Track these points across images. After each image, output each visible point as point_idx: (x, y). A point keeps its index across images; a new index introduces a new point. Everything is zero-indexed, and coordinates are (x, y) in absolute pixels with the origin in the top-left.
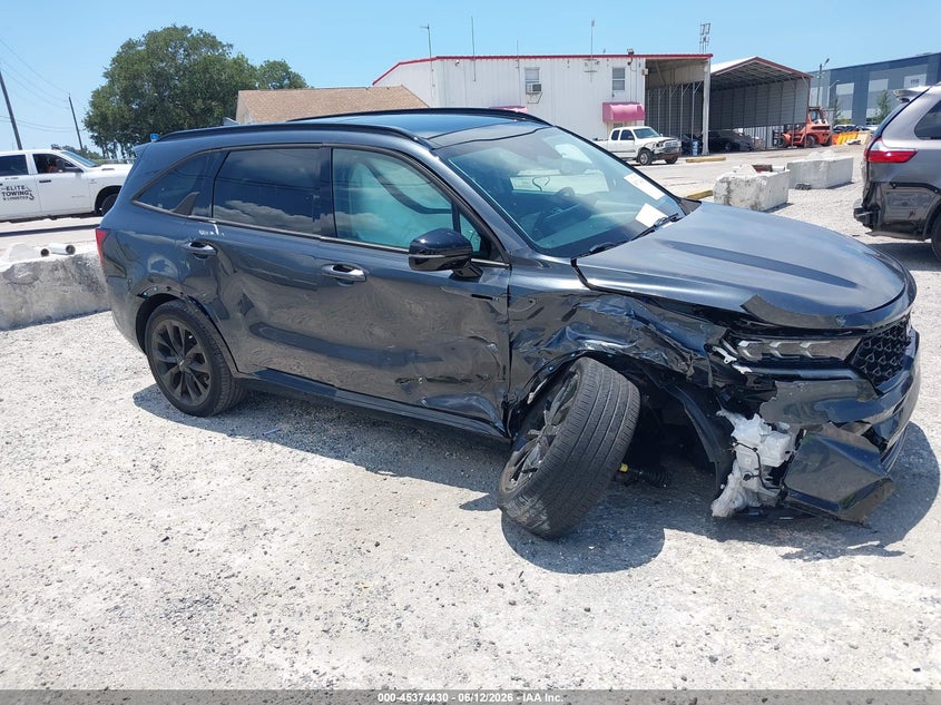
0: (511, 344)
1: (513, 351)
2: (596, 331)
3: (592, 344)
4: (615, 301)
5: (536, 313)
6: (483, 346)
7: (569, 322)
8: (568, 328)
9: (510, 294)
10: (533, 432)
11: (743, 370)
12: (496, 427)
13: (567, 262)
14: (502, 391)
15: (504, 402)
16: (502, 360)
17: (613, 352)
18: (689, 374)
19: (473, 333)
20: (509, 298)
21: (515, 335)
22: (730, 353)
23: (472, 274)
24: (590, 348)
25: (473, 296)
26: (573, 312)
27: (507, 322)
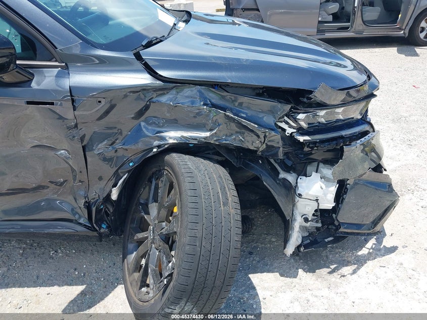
0: (84, 148)
1: (87, 153)
2: (175, 124)
3: (173, 136)
4: (189, 91)
5: (107, 112)
6: (51, 153)
7: (143, 118)
8: (143, 124)
9: (74, 96)
10: (140, 236)
11: (301, 139)
12: (80, 224)
13: (130, 56)
14: (82, 193)
15: (86, 202)
16: (77, 163)
17: (196, 142)
18: (261, 149)
19: (36, 143)
20: (73, 101)
21: (87, 138)
22: (291, 126)
23: (21, 78)
24: (171, 141)
25: (29, 103)
26: (147, 108)
27: (76, 126)
